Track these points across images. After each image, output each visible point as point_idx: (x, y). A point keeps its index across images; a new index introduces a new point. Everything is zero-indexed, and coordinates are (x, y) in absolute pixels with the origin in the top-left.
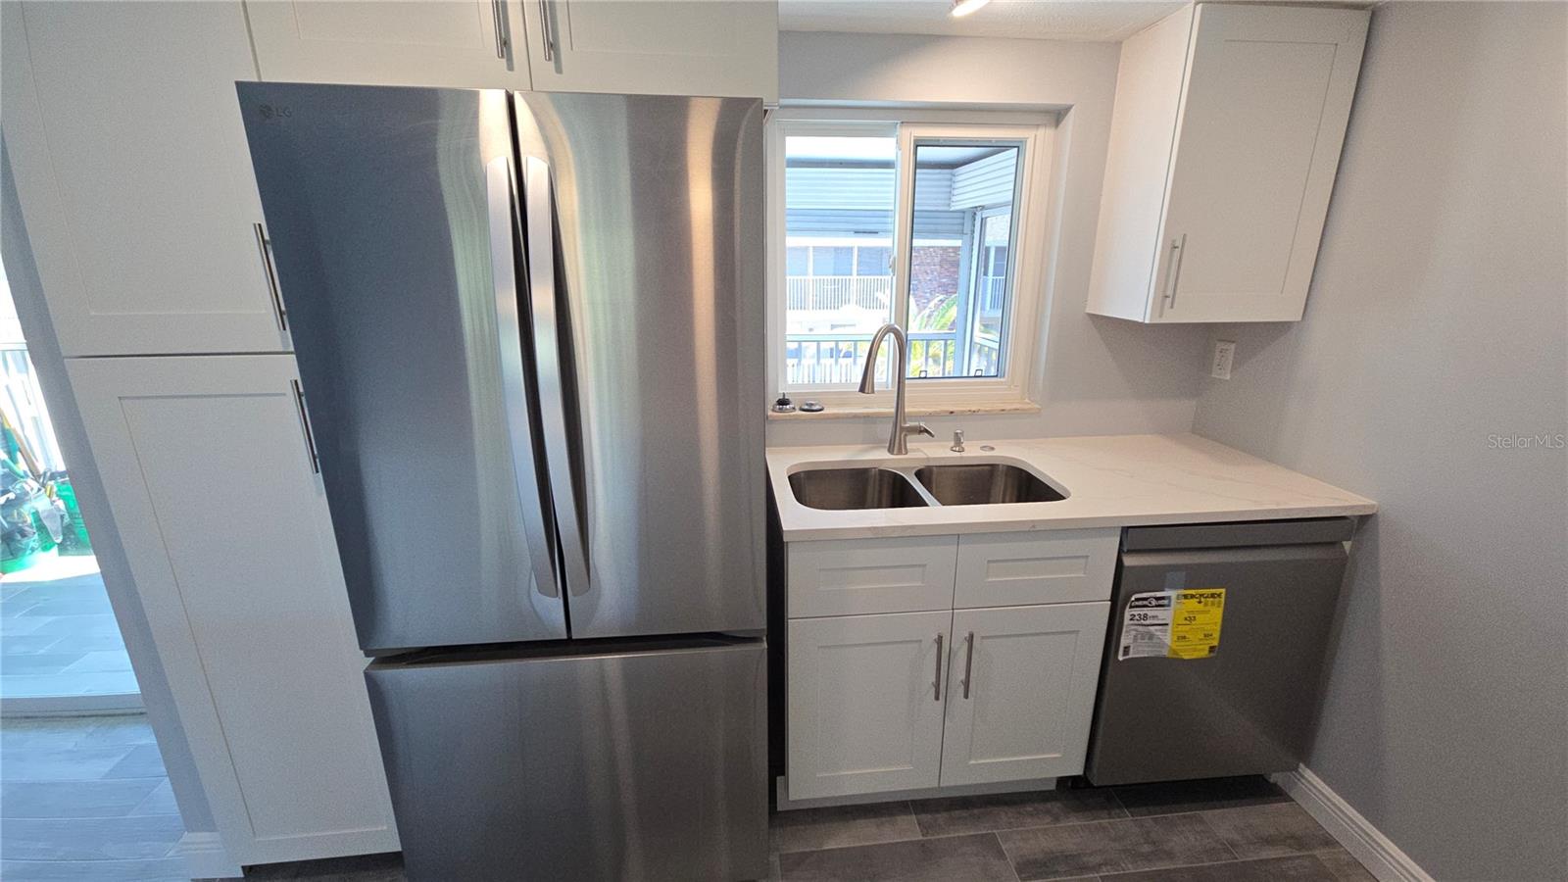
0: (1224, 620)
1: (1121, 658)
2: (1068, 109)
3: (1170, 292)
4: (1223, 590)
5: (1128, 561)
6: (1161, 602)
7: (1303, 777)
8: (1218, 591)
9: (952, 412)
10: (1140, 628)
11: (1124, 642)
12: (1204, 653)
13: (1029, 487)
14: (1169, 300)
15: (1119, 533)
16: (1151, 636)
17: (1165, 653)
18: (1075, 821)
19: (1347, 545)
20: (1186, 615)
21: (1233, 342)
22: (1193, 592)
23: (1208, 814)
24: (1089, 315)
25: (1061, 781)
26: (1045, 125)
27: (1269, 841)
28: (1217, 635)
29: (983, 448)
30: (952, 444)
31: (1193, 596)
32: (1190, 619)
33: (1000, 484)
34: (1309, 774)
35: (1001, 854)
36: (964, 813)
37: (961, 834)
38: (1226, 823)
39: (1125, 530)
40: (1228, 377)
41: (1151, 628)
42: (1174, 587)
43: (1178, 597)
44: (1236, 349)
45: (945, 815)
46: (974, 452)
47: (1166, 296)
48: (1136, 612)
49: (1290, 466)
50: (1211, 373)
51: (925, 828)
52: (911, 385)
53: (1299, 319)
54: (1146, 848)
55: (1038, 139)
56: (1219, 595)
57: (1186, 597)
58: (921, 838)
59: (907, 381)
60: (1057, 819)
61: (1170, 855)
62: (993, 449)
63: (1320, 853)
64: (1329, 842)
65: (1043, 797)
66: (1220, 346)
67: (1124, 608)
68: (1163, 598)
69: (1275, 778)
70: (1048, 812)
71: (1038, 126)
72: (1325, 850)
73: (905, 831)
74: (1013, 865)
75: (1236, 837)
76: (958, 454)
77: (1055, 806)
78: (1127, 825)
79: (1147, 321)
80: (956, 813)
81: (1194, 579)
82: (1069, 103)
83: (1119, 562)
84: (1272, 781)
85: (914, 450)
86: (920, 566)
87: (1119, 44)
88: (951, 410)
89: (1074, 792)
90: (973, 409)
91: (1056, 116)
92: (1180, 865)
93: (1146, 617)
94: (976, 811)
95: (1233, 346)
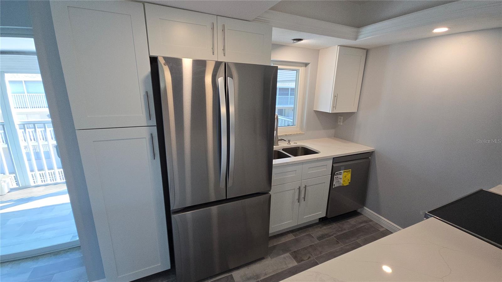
0: (351, 177)
1: (333, 187)
2: (309, 64)
3: (335, 106)
4: (351, 170)
5: (334, 165)
6: (340, 174)
7: (364, 209)
8: (350, 170)
9: (286, 135)
10: (337, 180)
11: (334, 184)
12: (348, 184)
13: (307, 151)
14: (335, 108)
15: (332, 159)
16: (339, 181)
17: (341, 185)
18: (325, 227)
19: (370, 158)
20: (345, 176)
21: (342, 116)
22: (346, 171)
23: (349, 220)
24: (314, 110)
25: (320, 219)
26: (304, 67)
27: (361, 223)
28: (350, 179)
29: (294, 143)
30: (288, 142)
31: (346, 172)
32: (345, 177)
33: (300, 152)
34: (365, 208)
35: (313, 237)
36: (302, 231)
37: (303, 235)
38: (353, 221)
39: (334, 158)
40: (342, 124)
41: (339, 180)
42: (343, 170)
43: (343, 172)
44: (343, 118)
45: (298, 232)
46: (293, 145)
47: (334, 107)
48: (336, 176)
49: (356, 142)
50: (338, 123)
51: (295, 236)
52: (279, 128)
53: (357, 111)
54: (340, 229)
55: (302, 69)
56: (350, 171)
57: (344, 172)
58: (295, 238)
59: (278, 127)
60: (321, 228)
61: (345, 230)
62: (296, 143)
63: (371, 223)
64: (371, 221)
65: (316, 224)
66: (339, 117)
67: (334, 176)
68: (340, 173)
69: (359, 211)
70: (319, 227)
71: (302, 66)
72: (371, 222)
73: (291, 237)
74: (316, 239)
75: (355, 223)
76: (290, 145)
77: (320, 225)
78: (335, 226)
79: (330, 112)
80: (300, 231)
81: (346, 168)
82: (310, 62)
83: (333, 166)
84: (358, 211)
85: (280, 145)
86: (294, 171)
87: (319, 50)
88: (286, 134)
89: (323, 221)
90: (291, 134)
91: (306, 65)
92: (347, 231)
93: (338, 177)
94: (304, 230)
95: (343, 117)
